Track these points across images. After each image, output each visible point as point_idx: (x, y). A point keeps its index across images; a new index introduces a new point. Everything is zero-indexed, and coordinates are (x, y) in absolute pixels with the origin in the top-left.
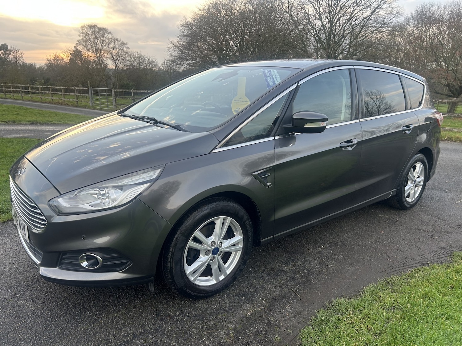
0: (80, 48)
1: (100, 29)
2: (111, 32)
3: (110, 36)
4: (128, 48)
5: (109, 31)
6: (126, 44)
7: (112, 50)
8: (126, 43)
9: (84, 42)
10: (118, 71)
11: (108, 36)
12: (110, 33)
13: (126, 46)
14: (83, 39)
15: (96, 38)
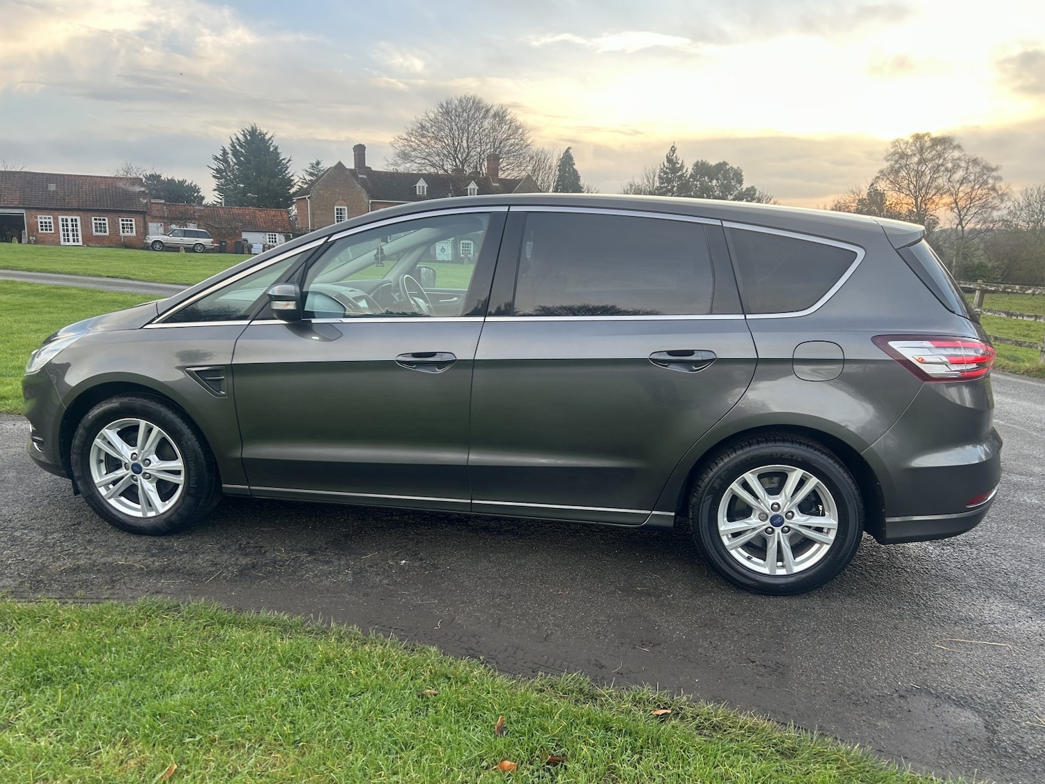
0: (882, 186)
1: (937, 141)
2: (961, 145)
3: (956, 154)
4: (999, 178)
5: (955, 143)
6: (993, 170)
7: (958, 185)
8: (994, 166)
9: (893, 173)
10: (963, 234)
11: (953, 154)
12: (959, 147)
13: (994, 174)
14: (892, 167)
15: (922, 161)
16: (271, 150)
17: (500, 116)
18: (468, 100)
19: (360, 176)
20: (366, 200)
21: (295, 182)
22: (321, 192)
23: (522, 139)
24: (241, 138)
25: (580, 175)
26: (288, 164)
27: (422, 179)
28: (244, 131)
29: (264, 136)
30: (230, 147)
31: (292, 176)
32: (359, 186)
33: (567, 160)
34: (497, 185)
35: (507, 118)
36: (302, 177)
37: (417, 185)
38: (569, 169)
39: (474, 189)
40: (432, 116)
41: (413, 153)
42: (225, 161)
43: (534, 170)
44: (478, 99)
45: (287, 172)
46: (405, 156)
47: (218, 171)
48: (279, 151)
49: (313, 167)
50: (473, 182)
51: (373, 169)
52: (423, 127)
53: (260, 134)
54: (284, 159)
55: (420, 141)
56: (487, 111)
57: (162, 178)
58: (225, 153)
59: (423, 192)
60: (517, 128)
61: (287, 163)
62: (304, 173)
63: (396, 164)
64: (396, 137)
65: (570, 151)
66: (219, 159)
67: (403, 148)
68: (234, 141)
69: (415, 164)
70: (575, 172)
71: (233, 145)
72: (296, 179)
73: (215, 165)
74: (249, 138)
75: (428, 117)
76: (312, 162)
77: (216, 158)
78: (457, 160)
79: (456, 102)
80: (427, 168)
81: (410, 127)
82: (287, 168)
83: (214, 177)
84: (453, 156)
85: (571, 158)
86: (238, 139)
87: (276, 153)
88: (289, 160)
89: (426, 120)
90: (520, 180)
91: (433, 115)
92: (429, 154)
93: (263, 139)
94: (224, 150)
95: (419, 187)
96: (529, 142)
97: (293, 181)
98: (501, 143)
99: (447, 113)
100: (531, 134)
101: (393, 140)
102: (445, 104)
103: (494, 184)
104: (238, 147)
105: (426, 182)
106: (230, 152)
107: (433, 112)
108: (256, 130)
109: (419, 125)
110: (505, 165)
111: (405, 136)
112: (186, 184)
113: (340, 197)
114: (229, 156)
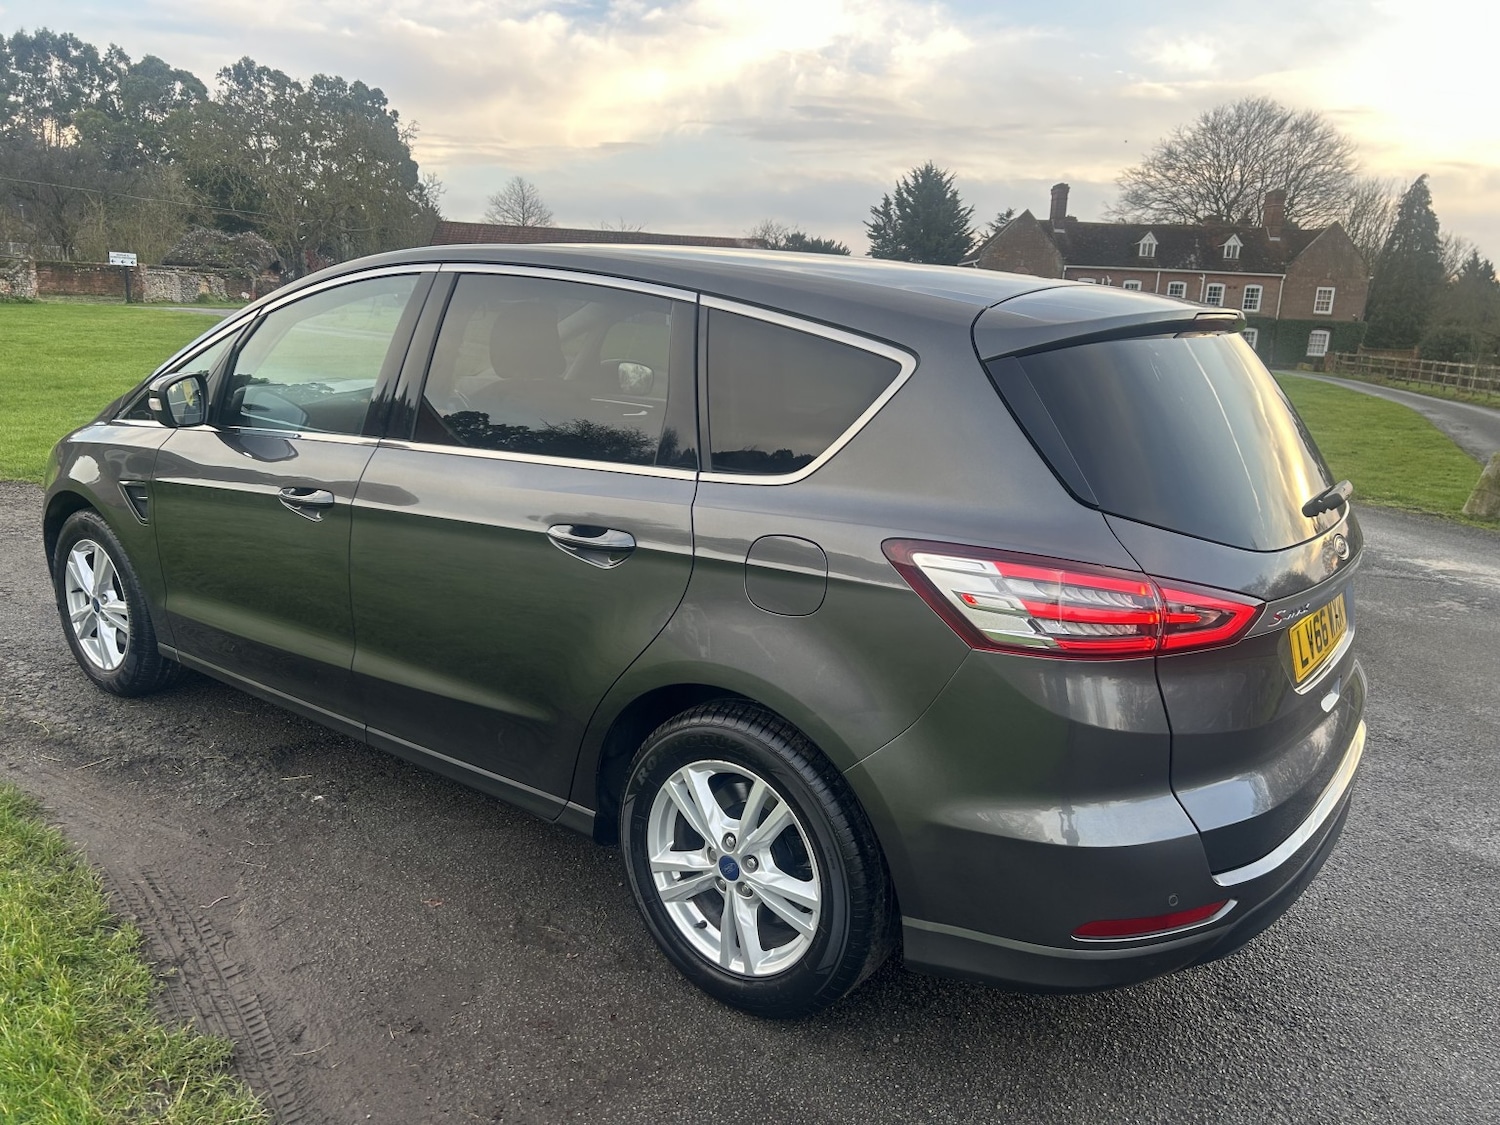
16: (948, 196)
17: (1305, 129)
18: (1251, 108)
19: (1056, 231)
20: (1059, 266)
21: (975, 241)
22: (995, 255)
23: (1338, 164)
24: (911, 182)
25: (1439, 221)
26: (968, 217)
27: (1150, 233)
28: (915, 172)
29: (942, 177)
30: (895, 194)
31: (972, 232)
32: (1051, 245)
33: (1417, 197)
34: (1278, 239)
35: (1316, 131)
36: (984, 234)
37: (1142, 242)
38: (1420, 211)
39: (1235, 247)
40: (1188, 134)
41: (1151, 194)
42: (886, 214)
43: (1355, 216)
44: (1269, 103)
45: (965, 227)
46: (1137, 199)
47: (876, 228)
48: (959, 197)
49: (1003, 219)
50: (1235, 236)
51: (1079, 220)
52: (1170, 153)
53: (936, 174)
54: (964, 209)
55: (1164, 176)
56: (1283, 122)
57: (806, 239)
58: (887, 202)
59: (1150, 252)
60: (1333, 147)
61: (968, 214)
62: (988, 228)
63: (1122, 212)
64: (1127, 172)
65: (1426, 180)
66: (879, 212)
67: (1135, 187)
68: (901, 186)
69: (1150, 211)
70: (1431, 216)
71: (899, 192)
72: (976, 237)
73: (872, 220)
74: (920, 181)
75: (1181, 137)
76: (1001, 212)
77: (875, 211)
78: (1221, 203)
79: (1232, 111)
80: (1170, 216)
81: (1151, 154)
82: (967, 221)
83: (870, 236)
84: (1215, 197)
85: (1426, 193)
86: (906, 183)
87: (954, 201)
88: (971, 211)
89: (1177, 143)
90: (1322, 230)
91: (1190, 134)
92: (1175, 195)
93: (939, 182)
94: (887, 200)
95: (1145, 245)
96: (1350, 169)
97: (972, 239)
98: (1300, 171)
99: (1214, 129)
100: (1355, 155)
101: (1121, 175)
102: (1211, 115)
103: (1271, 239)
104: (905, 195)
105: (1157, 238)
106: (894, 201)
107: (1190, 129)
108: (932, 169)
109: (1165, 150)
110: (1303, 206)
111: (1140, 168)
112: (834, 246)
113: (1022, 261)
114: (892, 206)
